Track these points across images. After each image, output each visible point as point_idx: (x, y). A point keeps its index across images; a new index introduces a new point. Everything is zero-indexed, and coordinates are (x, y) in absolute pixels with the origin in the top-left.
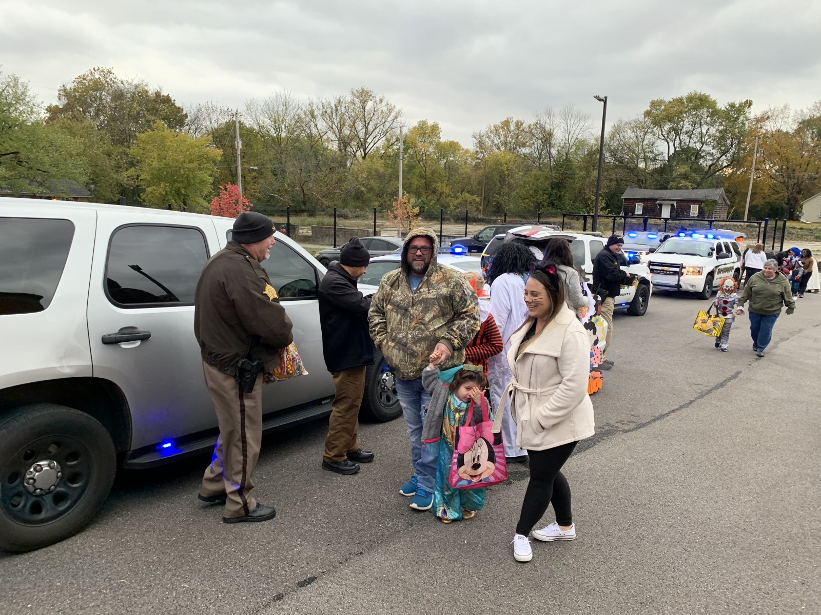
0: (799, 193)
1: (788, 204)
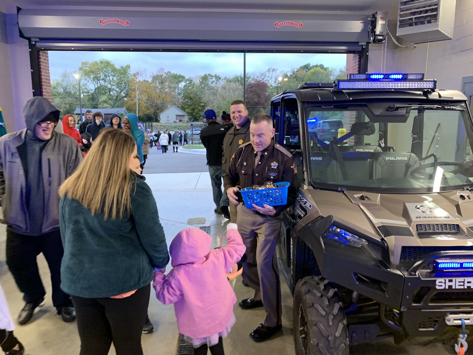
0: (158, 109)
1: (154, 115)
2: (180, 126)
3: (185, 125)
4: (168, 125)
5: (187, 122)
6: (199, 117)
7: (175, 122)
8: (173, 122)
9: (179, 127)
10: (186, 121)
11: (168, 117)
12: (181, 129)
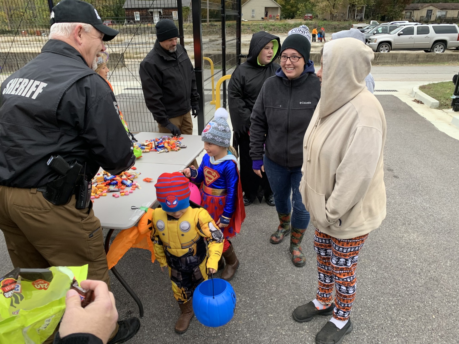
2: (273, 26)
3: (278, 23)
4: (253, 24)
5: (281, 19)
6: (296, 12)
7: (262, 18)
8: (260, 19)
9: (271, 27)
10: (279, 17)
11: (253, 11)
12: (274, 30)
